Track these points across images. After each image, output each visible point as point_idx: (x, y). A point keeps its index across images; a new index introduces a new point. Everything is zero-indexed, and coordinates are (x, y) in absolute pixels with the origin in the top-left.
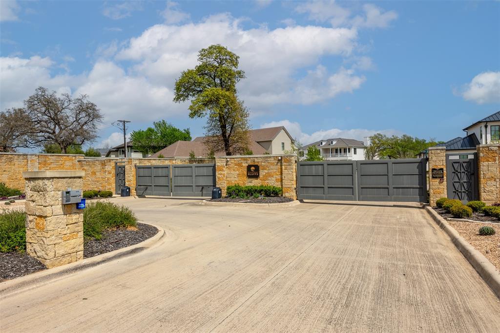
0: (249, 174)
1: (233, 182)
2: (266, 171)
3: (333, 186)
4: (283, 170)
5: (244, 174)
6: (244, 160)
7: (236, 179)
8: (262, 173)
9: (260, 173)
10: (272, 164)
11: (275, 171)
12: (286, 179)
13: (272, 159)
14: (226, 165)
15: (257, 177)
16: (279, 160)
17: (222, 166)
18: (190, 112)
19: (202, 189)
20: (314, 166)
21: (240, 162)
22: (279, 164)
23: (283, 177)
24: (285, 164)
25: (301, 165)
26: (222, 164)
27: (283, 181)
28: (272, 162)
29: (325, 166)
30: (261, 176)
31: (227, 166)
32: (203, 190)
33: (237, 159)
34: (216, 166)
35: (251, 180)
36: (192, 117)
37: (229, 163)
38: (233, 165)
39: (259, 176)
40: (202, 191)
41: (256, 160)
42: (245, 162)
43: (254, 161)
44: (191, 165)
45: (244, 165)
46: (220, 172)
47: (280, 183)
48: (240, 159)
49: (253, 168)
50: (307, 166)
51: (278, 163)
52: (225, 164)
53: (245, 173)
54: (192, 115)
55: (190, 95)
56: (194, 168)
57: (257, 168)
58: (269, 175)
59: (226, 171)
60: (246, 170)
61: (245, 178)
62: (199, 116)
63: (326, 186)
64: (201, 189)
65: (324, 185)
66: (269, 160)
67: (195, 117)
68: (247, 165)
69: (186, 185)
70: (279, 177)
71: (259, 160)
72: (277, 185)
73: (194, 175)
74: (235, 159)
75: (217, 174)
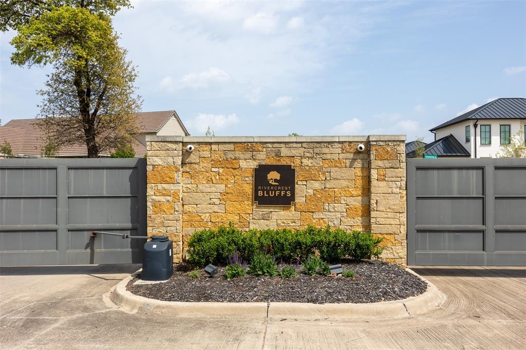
0: (260, 193)
1: (206, 217)
2: (317, 185)
3: (510, 227)
4: (374, 183)
5: (242, 194)
6: (247, 150)
7: (216, 208)
8: (303, 190)
9: (297, 191)
10: (337, 164)
11: (345, 183)
12: (380, 208)
13: (337, 149)
14: (183, 164)
15: (286, 201)
16: (358, 152)
17: (169, 167)
18: (15, 50)
19: (93, 238)
20: (455, 172)
21: (230, 155)
22: (358, 164)
23: (373, 202)
24: (380, 163)
25: (418, 169)
26: (170, 160)
27: (373, 214)
28: (336, 157)
29: (490, 171)
30: (299, 200)
31: (187, 168)
32: (96, 242)
33: (221, 147)
34: (149, 168)
35: (265, 210)
36: (21, 63)
37: (193, 158)
38: (205, 164)
39: (293, 198)
40: (91, 244)
41: (285, 151)
42: (249, 155)
43: (278, 155)
44: (52, 162)
45: (243, 164)
46: (160, 186)
47: (359, 220)
48: (231, 147)
49: (274, 176)
50: (435, 172)
51: (354, 160)
52: (179, 161)
53: (249, 189)
54: (18, 59)
55: (10, 25)
56: (62, 172)
57: (288, 175)
58: (327, 197)
59: (182, 184)
60: (250, 179)
61: (248, 205)
62: (39, 61)
63: (491, 227)
64: (87, 240)
65: (484, 224)
66: (325, 150)
67: (27, 63)
68: (254, 164)
69: (34, 226)
70: (357, 202)
71: (294, 152)
72: (352, 226)
73: (62, 196)
74: (214, 147)
75: (150, 192)
